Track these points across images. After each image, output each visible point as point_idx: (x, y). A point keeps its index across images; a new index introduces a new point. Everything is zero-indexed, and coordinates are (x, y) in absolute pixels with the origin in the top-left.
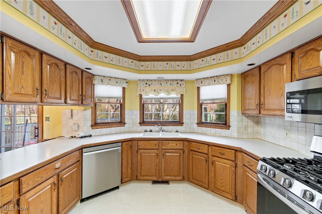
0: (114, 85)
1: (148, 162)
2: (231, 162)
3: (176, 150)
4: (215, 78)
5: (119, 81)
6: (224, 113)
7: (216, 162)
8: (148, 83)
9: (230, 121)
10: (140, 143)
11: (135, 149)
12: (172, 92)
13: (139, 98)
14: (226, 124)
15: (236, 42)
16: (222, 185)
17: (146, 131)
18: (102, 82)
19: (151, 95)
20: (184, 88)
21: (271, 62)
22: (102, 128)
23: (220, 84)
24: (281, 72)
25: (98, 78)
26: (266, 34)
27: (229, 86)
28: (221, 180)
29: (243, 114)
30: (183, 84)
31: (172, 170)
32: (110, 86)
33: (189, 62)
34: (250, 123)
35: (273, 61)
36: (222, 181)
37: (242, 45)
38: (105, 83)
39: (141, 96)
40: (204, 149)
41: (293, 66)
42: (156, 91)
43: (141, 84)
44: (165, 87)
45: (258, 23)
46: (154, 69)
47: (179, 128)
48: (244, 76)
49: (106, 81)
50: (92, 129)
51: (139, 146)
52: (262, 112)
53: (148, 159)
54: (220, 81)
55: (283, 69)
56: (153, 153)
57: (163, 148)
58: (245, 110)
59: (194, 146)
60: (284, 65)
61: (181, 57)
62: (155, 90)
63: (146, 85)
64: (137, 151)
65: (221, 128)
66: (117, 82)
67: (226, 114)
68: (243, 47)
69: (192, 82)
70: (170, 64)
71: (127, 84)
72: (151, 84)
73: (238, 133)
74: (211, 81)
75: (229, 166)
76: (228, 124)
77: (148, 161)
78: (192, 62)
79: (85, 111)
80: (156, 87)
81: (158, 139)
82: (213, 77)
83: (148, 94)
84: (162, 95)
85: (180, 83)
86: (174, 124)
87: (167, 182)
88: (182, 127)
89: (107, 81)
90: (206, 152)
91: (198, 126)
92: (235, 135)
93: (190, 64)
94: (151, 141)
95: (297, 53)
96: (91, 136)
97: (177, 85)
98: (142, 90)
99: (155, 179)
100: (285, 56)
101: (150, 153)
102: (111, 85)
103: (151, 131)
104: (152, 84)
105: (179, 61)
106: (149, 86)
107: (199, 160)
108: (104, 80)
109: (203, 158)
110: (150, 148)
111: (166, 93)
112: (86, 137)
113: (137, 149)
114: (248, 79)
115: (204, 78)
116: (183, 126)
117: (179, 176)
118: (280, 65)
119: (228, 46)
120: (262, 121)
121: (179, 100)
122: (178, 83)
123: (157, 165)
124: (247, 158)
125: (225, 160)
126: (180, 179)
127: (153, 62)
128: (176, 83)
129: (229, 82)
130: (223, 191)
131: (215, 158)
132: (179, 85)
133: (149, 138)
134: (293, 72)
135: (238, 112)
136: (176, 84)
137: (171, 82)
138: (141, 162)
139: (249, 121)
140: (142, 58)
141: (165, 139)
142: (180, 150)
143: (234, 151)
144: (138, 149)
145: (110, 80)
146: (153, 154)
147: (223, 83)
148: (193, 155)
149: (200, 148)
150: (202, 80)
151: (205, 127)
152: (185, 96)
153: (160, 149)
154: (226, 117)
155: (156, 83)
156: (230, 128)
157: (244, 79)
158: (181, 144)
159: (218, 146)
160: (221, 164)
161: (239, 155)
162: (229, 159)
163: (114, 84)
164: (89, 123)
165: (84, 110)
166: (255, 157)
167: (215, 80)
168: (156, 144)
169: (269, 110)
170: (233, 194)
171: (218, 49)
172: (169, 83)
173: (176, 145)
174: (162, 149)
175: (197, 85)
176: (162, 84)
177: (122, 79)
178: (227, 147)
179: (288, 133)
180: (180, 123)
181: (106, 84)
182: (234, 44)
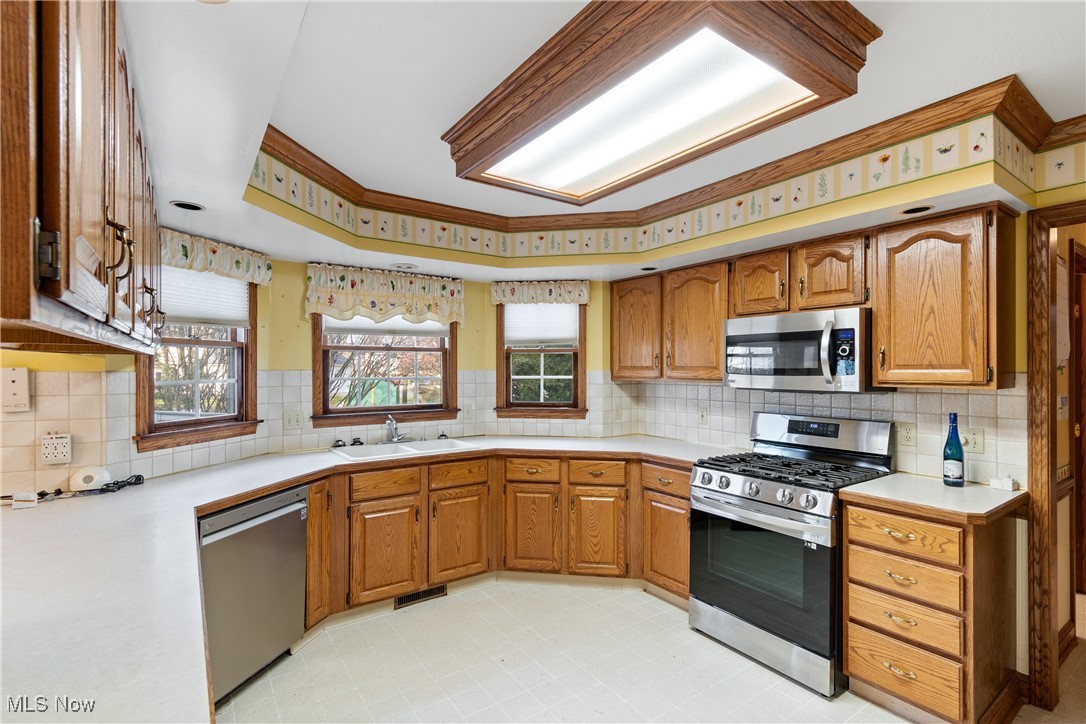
0: (227, 271)
1: (389, 538)
2: (616, 489)
3: (471, 488)
4: (552, 286)
5: (243, 259)
6: (571, 377)
7: (582, 498)
8: (349, 275)
9: (588, 395)
10: (359, 481)
11: (340, 503)
12: (429, 314)
13: (308, 328)
14: (575, 405)
15: (627, 215)
16: (596, 549)
17: (340, 443)
18: (186, 256)
19: (361, 321)
20: (460, 303)
21: (688, 271)
22: (178, 445)
23: (564, 301)
24: (710, 295)
25: (172, 239)
26: (700, 221)
27: (583, 308)
28: (593, 539)
29: (613, 378)
30: (459, 292)
31: (459, 549)
32: (212, 275)
33: (501, 234)
34: (626, 400)
35: (692, 271)
36: (595, 541)
37: (639, 224)
38: (198, 264)
39: (316, 319)
40: (550, 471)
41: (731, 289)
42: (377, 308)
43: (323, 278)
44: (407, 295)
45: (687, 196)
46: (404, 240)
47: (444, 425)
48: (618, 289)
49: (201, 256)
50: (139, 450)
51: (357, 491)
52: (667, 372)
53: (388, 529)
54: (563, 293)
55: (714, 290)
56: (401, 509)
57: (433, 486)
58: (622, 368)
59: (518, 469)
60: (715, 283)
61: (485, 216)
62: (373, 304)
63: (342, 284)
64: (349, 509)
65: (563, 415)
66: (238, 262)
67: (576, 380)
68: (641, 230)
69: (484, 287)
70: (453, 230)
71: (270, 273)
72: (358, 282)
73: (604, 424)
74: (539, 292)
75: (612, 499)
76: (580, 405)
77: (389, 535)
78: (508, 236)
79: (112, 376)
80: (375, 292)
81: (418, 462)
82: (546, 281)
83: (348, 314)
84: (398, 321)
85: (451, 286)
86: (429, 415)
87: (439, 591)
88: (453, 421)
89: (205, 254)
90: (555, 478)
91: (499, 416)
92: (599, 429)
93: (504, 239)
94: (395, 470)
95: (738, 265)
96: (138, 480)
97: (444, 292)
98: (325, 299)
99: (408, 588)
100: (718, 266)
101: (394, 509)
102: (217, 272)
103: (357, 442)
104: (362, 281)
105: (476, 226)
106: (353, 286)
107: (534, 502)
108: (192, 252)
109: (547, 496)
110: (394, 493)
111: (408, 315)
112: (124, 486)
113: (347, 504)
114: (630, 298)
115: (521, 282)
116: (455, 417)
117: (477, 562)
118: (708, 281)
119: (609, 219)
120: (648, 393)
121: (443, 340)
122: (444, 288)
123: (416, 542)
124: (655, 470)
125: (604, 488)
126: (482, 569)
127: (401, 217)
128: (437, 286)
129: (584, 300)
130: (599, 563)
131: (578, 488)
132: (446, 293)
133: (392, 461)
134: (732, 299)
135: (604, 375)
136: (439, 288)
137: (426, 283)
138: (365, 543)
139: (624, 395)
140: (367, 198)
141: (440, 459)
142: (480, 486)
143: (623, 463)
144: (353, 503)
145: (214, 252)
146: (404, 511)
147: (572, 301)
148: (518, 494)
149: (540, 470)
150: (515, 287)
151: (520, 417)
152: (462, 327)
153: (424, 492)
154: (576, 387)
155: (378, 278)
156: (587, 415)
157: (621, 297)
158: (483, 469)
159: (588, 456)
160: (593, 499)
161: (634, 469)
162: (612, 483)
163: (228, 268)
164: (128, 428)
165: (108, 372)
166: (677, 464)
167: (551, 291)
168: (412, 479)
169: (683, 368)
170: (622, 562)
171: (585, 219)
172: (418, 283)
173: (470, 471)
174: (430, 491)
175: (496, 299)
176: (398, 286)
177: (254, 251)
178: (608, 456)
179: (705, 414)
180: (447, 409)
181: (200, 267)
182: (622, 218)
